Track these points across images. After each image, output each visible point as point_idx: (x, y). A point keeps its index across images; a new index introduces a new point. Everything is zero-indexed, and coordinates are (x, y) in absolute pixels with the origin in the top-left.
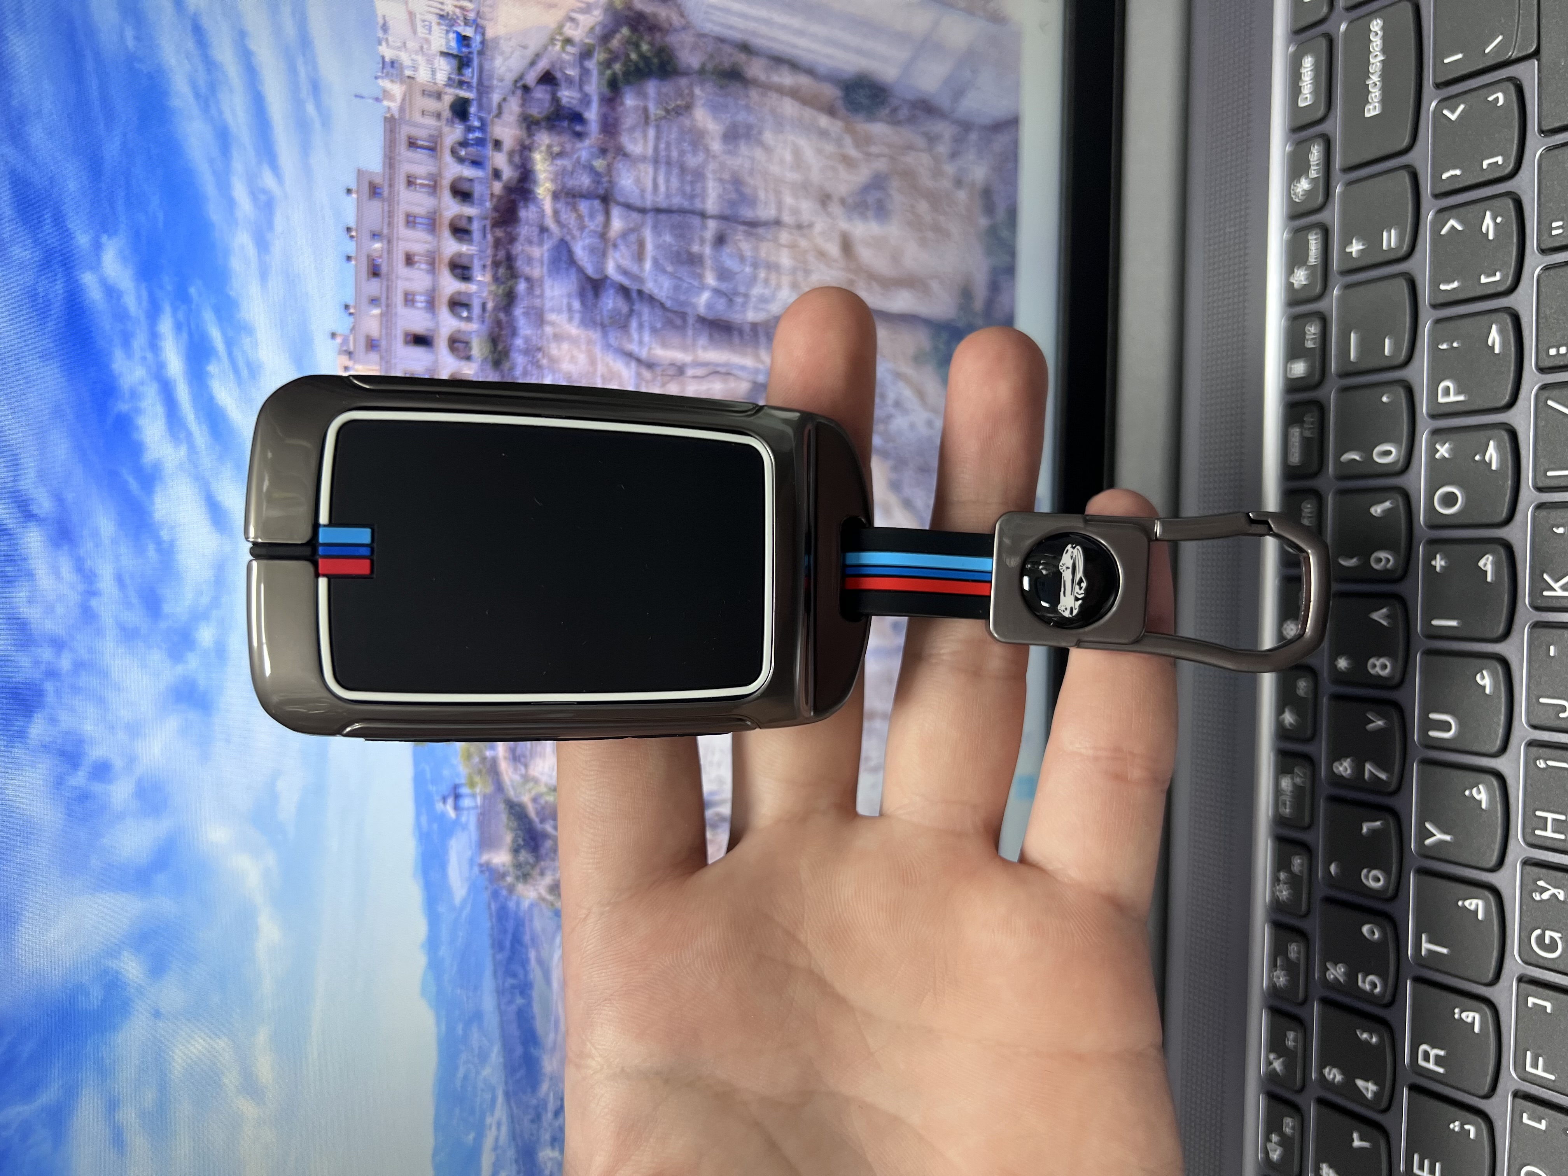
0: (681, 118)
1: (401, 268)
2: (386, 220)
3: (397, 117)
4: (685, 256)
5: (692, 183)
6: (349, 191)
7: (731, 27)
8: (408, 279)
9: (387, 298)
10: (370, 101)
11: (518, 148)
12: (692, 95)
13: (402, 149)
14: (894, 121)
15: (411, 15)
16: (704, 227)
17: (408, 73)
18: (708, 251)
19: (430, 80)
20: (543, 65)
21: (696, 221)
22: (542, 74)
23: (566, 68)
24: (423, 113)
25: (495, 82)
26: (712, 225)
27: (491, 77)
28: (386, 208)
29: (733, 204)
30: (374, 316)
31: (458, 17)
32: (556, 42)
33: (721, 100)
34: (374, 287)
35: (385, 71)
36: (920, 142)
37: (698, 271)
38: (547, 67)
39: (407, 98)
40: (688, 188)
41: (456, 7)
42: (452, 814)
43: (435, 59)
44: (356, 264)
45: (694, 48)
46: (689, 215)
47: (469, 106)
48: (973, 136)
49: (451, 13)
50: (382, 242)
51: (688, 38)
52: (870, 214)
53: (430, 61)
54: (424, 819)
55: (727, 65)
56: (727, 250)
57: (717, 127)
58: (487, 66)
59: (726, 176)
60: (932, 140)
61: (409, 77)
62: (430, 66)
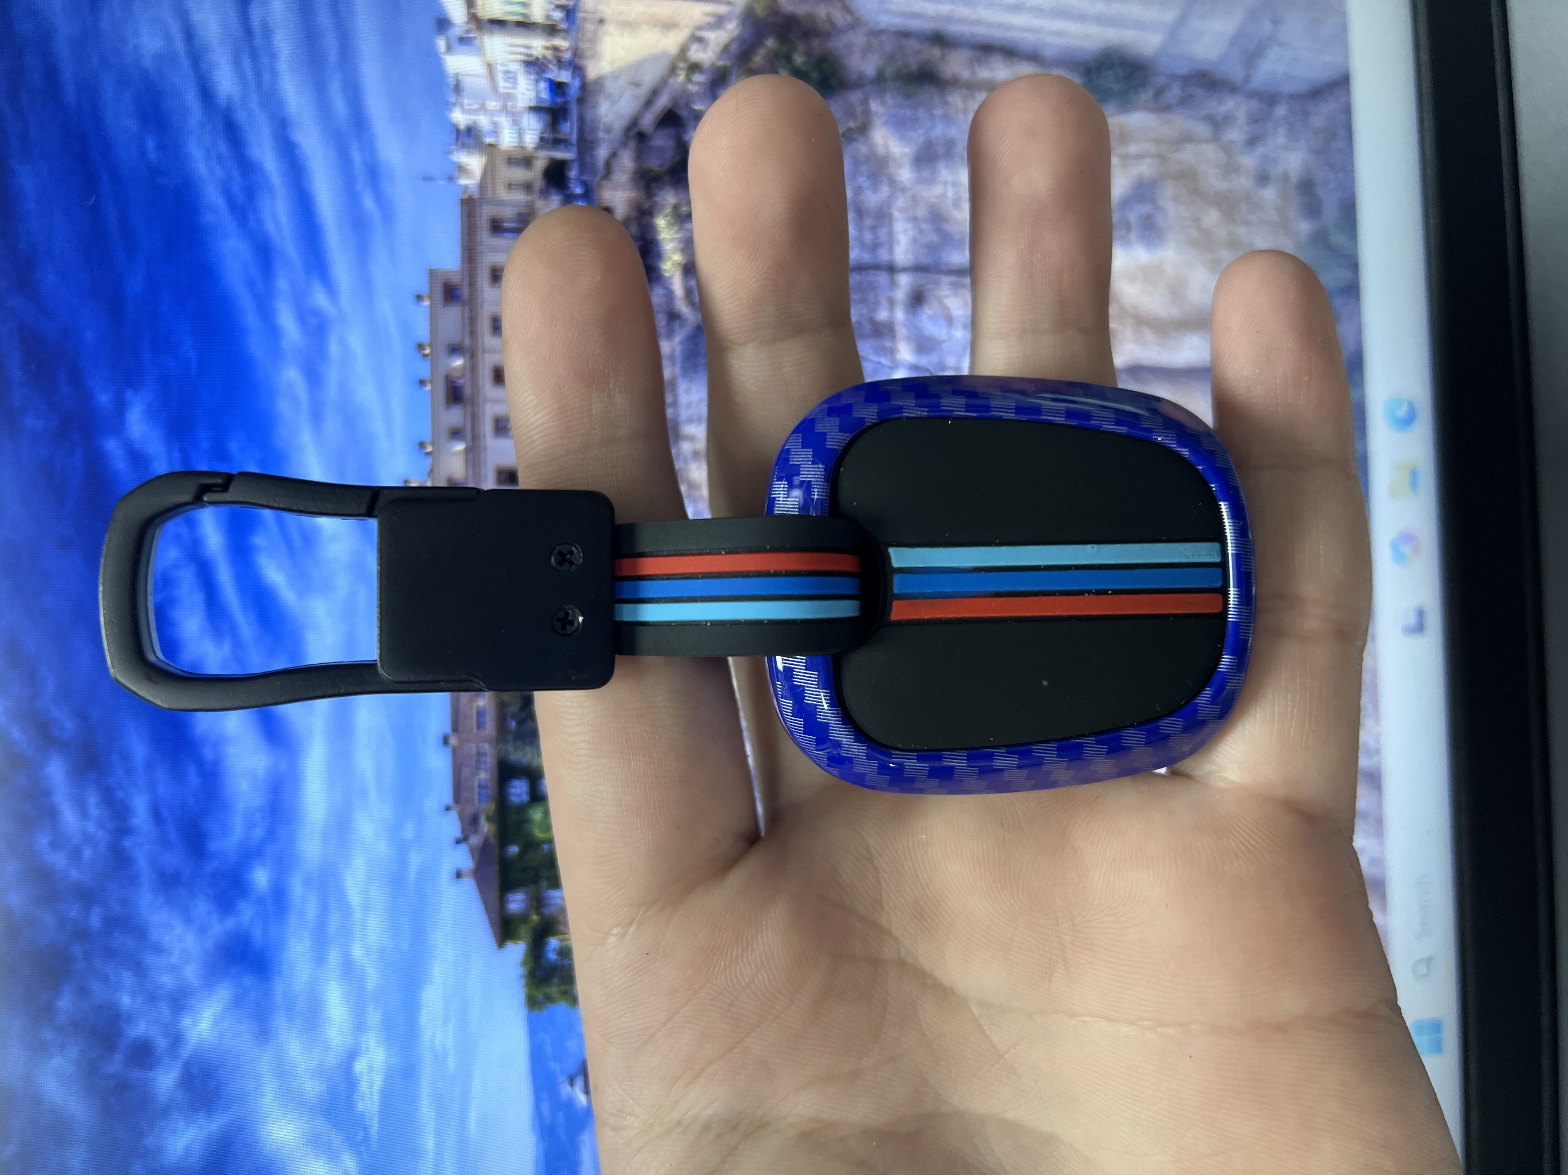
0: (855, 145)
1: (488, 389)
2: (468, 329)
3: (476, 196)
4: (868, 327)
5: (873, 228)
6: (419, 298)
7: (917, 16)
8: (497, 401)
9: (473, 428)
10: (442, 182)
11: (634, 214)
12: (867, 112)
13: (485, 237)
14: (1161, 107)
15: (490, 67)
16: (893, 284)
17: (489, 140)
18: (900, 315)
19: (516, 144)
20: (663, 102)
21: (882, 278)
22: (661, 116)
23: (694, 102)
24: (510, 186)
25: (601, 135)
26: (904, 280)
27: (594, 129)
28: (467, 314)
29: (932, 248)
30: (459, 453)
31: (550, 62)
32: (680, 72)
33: (909, 113)
34: (455, 416)
35: (460, 142)
36: (1202, 129)
37: (888, 344)
38: (670, 106)
39: (488, 172)
40: (868, 237)
41: (547, 48)
42: (582, 1098)
43: (522, 118)
44: (432, 390)
45: (868, 49)
46: (871, 272)
47: (570, 170)
48: (1281, 111)
49: (540, 57)
50: (465, 358)
51: (858, 39)
52: (1133, 236)
53: (516, 122)
54: (545, 1107)
55: (914, 67)
56: (928, 311)
57: (907, 150)
58: (589, 116)
59: (922, 212)
60: (1218, 124)
61: (492, 145)
62: (517, 128)
